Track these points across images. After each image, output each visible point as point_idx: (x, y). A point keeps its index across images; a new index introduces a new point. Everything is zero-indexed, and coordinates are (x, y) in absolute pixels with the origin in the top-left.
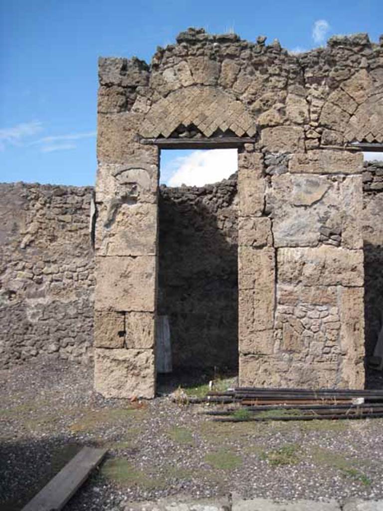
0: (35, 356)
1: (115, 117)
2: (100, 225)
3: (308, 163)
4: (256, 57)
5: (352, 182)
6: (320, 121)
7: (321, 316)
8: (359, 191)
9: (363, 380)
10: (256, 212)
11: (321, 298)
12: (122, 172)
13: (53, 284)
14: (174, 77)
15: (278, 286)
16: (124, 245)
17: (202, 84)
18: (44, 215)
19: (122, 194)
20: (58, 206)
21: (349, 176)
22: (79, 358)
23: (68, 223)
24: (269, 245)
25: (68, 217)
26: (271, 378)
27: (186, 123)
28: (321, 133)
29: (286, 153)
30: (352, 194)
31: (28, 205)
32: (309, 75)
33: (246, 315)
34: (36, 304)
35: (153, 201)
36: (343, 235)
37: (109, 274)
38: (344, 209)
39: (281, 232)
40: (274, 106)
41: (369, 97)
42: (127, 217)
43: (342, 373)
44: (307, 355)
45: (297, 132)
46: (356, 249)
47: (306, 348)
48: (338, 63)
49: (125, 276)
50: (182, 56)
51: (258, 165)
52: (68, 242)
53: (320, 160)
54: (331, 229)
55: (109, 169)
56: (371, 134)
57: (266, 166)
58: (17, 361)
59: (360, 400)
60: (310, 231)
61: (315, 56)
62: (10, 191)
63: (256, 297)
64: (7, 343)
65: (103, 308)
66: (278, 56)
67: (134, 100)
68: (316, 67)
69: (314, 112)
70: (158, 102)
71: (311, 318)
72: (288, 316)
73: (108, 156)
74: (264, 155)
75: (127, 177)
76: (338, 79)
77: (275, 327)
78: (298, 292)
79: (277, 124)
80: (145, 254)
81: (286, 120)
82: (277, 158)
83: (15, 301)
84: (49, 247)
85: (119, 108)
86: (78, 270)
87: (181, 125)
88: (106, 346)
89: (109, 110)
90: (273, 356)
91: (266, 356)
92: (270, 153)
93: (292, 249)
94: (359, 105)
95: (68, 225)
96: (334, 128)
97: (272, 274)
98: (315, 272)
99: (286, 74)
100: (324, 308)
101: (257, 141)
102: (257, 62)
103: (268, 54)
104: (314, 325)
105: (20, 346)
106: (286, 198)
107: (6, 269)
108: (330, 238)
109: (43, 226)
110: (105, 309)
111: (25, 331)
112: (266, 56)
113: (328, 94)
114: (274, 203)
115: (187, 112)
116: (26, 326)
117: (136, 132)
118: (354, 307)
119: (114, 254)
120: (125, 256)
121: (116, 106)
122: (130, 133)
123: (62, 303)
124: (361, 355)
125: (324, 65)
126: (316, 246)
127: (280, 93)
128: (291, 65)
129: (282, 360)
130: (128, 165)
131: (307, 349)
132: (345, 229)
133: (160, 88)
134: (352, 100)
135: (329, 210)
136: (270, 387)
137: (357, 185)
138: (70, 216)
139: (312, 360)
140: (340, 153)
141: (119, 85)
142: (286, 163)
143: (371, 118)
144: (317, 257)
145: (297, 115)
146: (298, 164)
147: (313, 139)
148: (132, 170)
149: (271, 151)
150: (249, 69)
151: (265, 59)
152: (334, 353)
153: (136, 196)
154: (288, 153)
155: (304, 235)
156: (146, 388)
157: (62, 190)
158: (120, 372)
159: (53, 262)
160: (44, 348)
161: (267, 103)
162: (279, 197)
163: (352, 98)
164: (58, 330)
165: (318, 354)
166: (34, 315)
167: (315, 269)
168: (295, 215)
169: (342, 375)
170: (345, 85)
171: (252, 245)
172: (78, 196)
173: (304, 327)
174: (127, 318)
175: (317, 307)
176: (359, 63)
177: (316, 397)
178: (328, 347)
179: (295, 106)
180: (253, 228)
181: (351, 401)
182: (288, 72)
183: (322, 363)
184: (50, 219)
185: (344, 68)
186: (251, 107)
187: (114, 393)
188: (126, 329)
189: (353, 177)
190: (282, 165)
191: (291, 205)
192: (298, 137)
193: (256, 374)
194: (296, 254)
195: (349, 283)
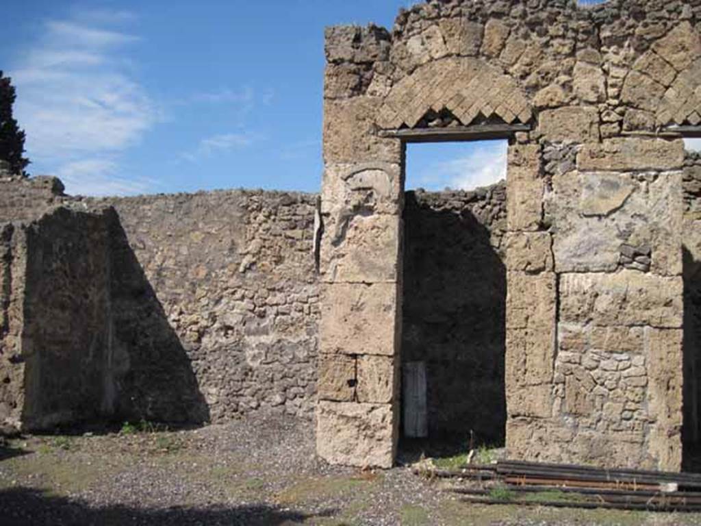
0: (256, 409)
1: (345, 102)
2: (327, 243)
3: (604, 156)
4: (532, 13)
5: (668, 182)
6: (621, 97)
7: (619, 368)
8: (677, 193)
9: (680, 460)
10: (530, 225)
11: (620, 343)
12: (354, 174)
13: (278, 318)
14: (422, 47)
15: (560, 325)
16: (356, 268)
17: (458, 55)
18: (268, 229)
19: (354, 202)
20: (285, 218)
21: (662, 173)
22: (310, 413)
23: (297, 240)
24: (548, 269)
25: (297, 233)
26: (547, 450)
27: (437, 108)
28: (622, 114)
29: (573, 144)
30: (666, 198)
31: (249, 218)
32: (606, 33)
33: (514, 364)
34: (257, 343)
35: (393, 211)
36: (653, 255)
37: (338, 305)
38: (656, 220)
39: (565, 252)
40: (556, 80)
41: (693, 60)
42: (360, 232)
43: (648, 448)
44: (599, 421)
45: (589, 114)
46: (672, 275)
47: (597, 411)
48: (648, 15)
49: (357, 308)
50: (432, 19)
51: (534, 160)
52: (297, 264)
53: (620, 152)
54: (635, 247)
55: (337, 171)
56: (695, 113)
57: (545, 162)
58: (234, 414)
59: (672, 487)
60: (605, 250)
61: (615, 8)
62: (227, 200)
63: (530, 339)
64: (222, 391)
65: (328, 349)
66: (561, 10)
67: (370, 80)
68: (617, 22)
69: (613, 86)
70: (401, 82)
71: (605, 370)
72: (573, 366)
73: (336, 154)
74: (543, 148)
75: (361, 180)
76: (648, 37)
77: (554, 381)
78: (588, 334)
79: (561, 104)
80: (384, 280)
81: (573, 99)
82: (560, 150)
83: (232, 339)
84: (274, 271)
85: (351, 91)
86: (310, 300)
87: (431, 111)
88: (332, 398)
89: (338, 95)
90: (552, 419)
91: (542, 420)
92: (550, 144)
93: (580, 275)
94: (678, 72)
95: (298, 243)
96: (641, 106)
97: (551, 308)
98: (612, 307)
99: (574, 35)
100: (624, 356)
101: (532, 128)
102: (533, 21)
103: (549, 9)
104: (610, 380)
105: (237, 396)
106: (572, 205)
107: (221, 298)
108: (634, 260)
109: (267, 244)
110: (332, 350)
111: (244, 377)
112: (545, 11)
113: (634, 59)
114: (555, 212)
115: (438, 93)
116: (244, 371)
117: (373, 122)
118: (667, 357)
119: (343, 280)
120: (358, 283)
121: (347, 88)
122: (364, 123)
123: (289, 343)
124: (677, 424)
125: (627, 19)
126: (614, 271)
127: (564, 62)
128: (581, 22)
129: (563, 426)
130: (361, 166)
131: (600, 412)
132: (656, 248)
133: (404, 63)
134: (668, 65)
135: (633, 220)
136: (546, 461)
137: (674, 186)
138: (300, 232)
139: (605, 427)
140: (649, 141)
141: (351, 61)
142: (573, 157)
143: (696, 91)
144: (615, 286)
145: (589, 91)
146: (589, 158)
147: (612, 123)
148: (367, 171)
149: (552, 141)
150: (522, 30)
151: (544, 15)
152: (637, 419)
153: (372, 204)
154: (574, 143)
155: (597, 256)
156: (382, 455)
157: (290, 198)
158: (348, 432)
159: (278, 290)
160: (267, 399)
161: (547, 77)
162: (562, 203)
163: (668, 62)
164: (284, 377)
165: (614, 420)
166: (254, 358)
167: (613, 302)
168: (585, 228)
169: (648, 451)
170: (658, 45)
171: (524, 270)
172: (311, 205)
173: (595, 382)
174: (360, 363)
175: (615, 355)
176: (680, 13)
177: (608, 478)
178: (630, 410)
179: (585, 78)
180: (526, 246)
181: (659, 488)
182: (576, 31)
183: (620, 433)
184: (275, 235)
185: (656, 21)
186: (525, 83)
187: (341, 458)
188: (358, 376)
189: (668, 175)
190: (566, 160)
191: (579, 215)
192: (590, 121)
193: (528, 443)
194: (585, 282)
195: (661, 323)
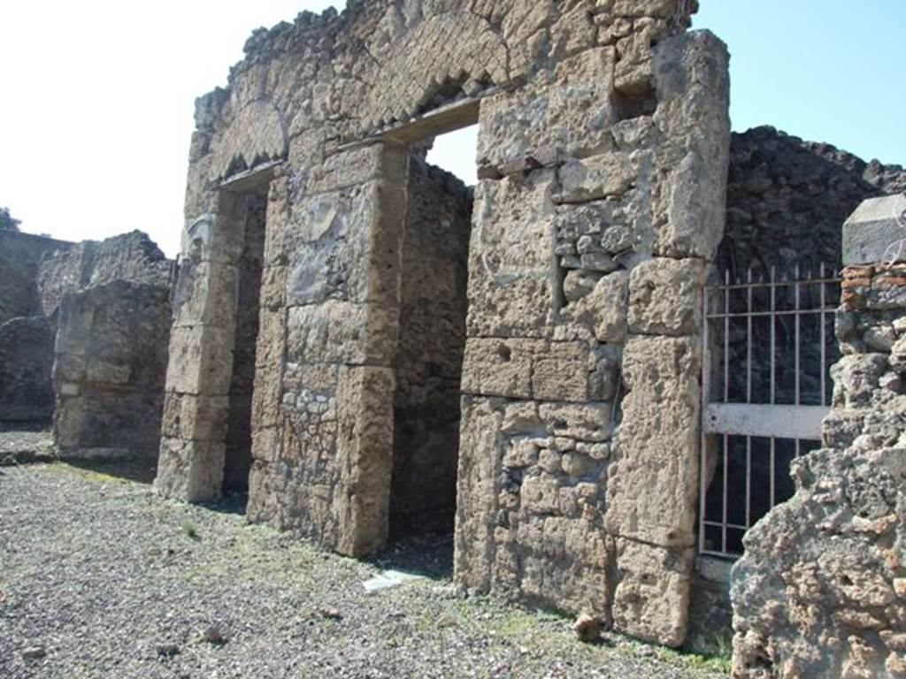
1: (198, 164)
3: (323, 178)
5: (365, 195)
6: (340, 110)
7: (320, 411)
8: (369, 207)
10: (276, 259)
11: (320, 382)
12: (194, 227)
14: (237, 100)
15: (286, 363)
16: (188, 313)
17: (253, 101)
19: (192, 253)
21: (363, 186)
24: (282, 304)
26: (270, 498)
27: (236, 157)
28: (340, 128)
29: (305, 169)
30: (362, 214)
33: (257, 405)
36: (348, 282)
37: (177, 349)
38: (352, 240)
39: (292, 285)
40: (302, 106)
41: (394, 48)
43: (333, 506)
44: (303, 470)
46: (360, 303)
49: (185, 350)
51: (284, 192)
53: (334, 170)
54: (337, 274)
55: (188, 226)
56: (389, 110)
57: (289, 193)
60: (317, 280)
63: (266, 378)
67: (211, 140)
69: (336, 99)
70: (224, 136)
71: (311, 413)
72: (290, 407)
73: (189, 211)
74: (289, 179)
75: (196, 232)
76: (363, 36)
77: (278, 423)
78: (301, 373)
79: (302, 130)
80: (198, 324)
81: (310, 121)
82: (298, 179)
85: (201, 153)
87: (234, 159)
88: (167, 434)
89: (195, 157)
90: (274, 465)
91: (269, 465)
92: (293, 174)
93: (300, 308)
94: (382, 67)
96: (352, 115)
97: (281, 345)
98: (318, 341)
100: (323, 398)
101: (286, 160)
104: (312, 424)
106: (300, 235)
108: (337, 289)
110: (171, 390)
113: (352, 65)
114: (290, 244)
117: (207, 177)
119: (181, 325)
120: (187, 327)
121: (199, 151)
122: (203, 181)
126: (322, 302)
127: (309, 85)
129: (280, 473)
130: (198, 219)
131: (304, 460)
132: (350, 272)
133: (227, 119)
134: (374, 63)
135: (337, 244)
137: (369, 197)
139: (306, 478)
140: (356, 152)
141: (205, 125)
142: (305, 183)
143: (393, 83)
144: (321, 319)
145: (320, 110)
146: (314, 181)
147: (333, 139)
148: (199, 223)
149: (295, 170)
152: (327, 471)
153: (200, 254)
154: (308, 168)
155: (312, 286)
158: (172, 467)
161: (297, 105)
162: (294, 234)
163: (375, 59)
165: (312, 470)
167: (318, 337)
168: (306, 256)
169: (332, 510)
170: (370, 43)
171: (269, 306)
173: (302, 426)
174: (182, 402)
175: (318, 396)
178: (323, 460)
179: (319, 97)
180: (271, 282)
183: (316, 486)
186: (285, 115)
188: (180, 414)
189: (366, 187)
190: (301, 188)
191: (304, 243)
192: (318, 143)
194: (303, 315)
195: (349, 359)
